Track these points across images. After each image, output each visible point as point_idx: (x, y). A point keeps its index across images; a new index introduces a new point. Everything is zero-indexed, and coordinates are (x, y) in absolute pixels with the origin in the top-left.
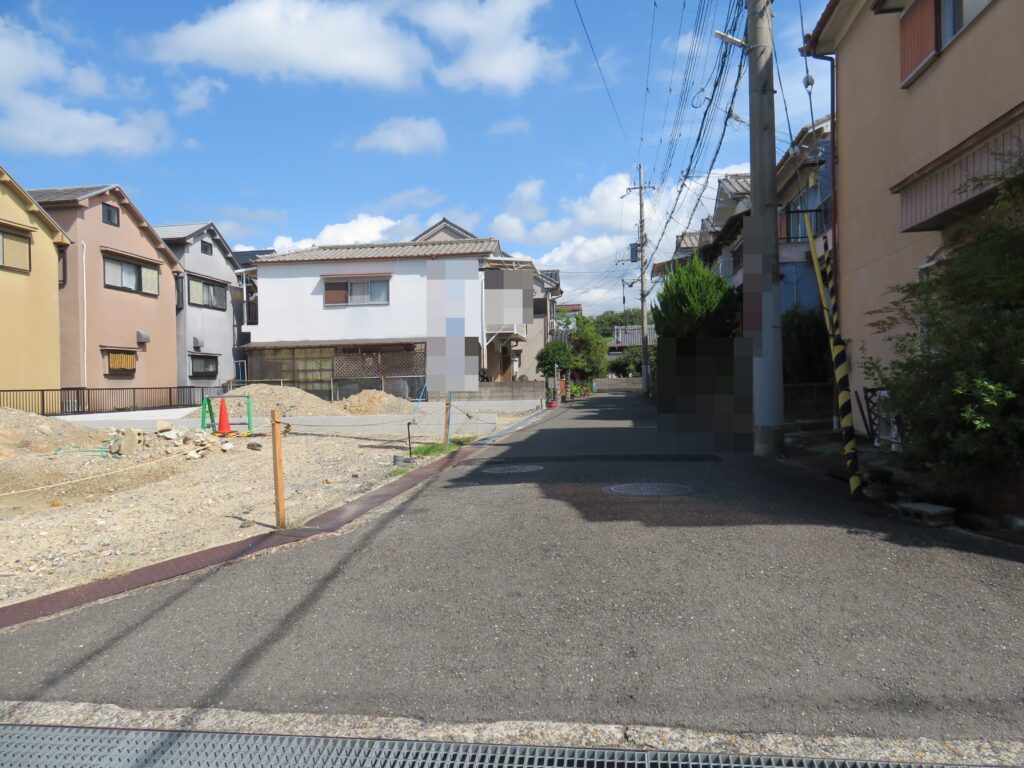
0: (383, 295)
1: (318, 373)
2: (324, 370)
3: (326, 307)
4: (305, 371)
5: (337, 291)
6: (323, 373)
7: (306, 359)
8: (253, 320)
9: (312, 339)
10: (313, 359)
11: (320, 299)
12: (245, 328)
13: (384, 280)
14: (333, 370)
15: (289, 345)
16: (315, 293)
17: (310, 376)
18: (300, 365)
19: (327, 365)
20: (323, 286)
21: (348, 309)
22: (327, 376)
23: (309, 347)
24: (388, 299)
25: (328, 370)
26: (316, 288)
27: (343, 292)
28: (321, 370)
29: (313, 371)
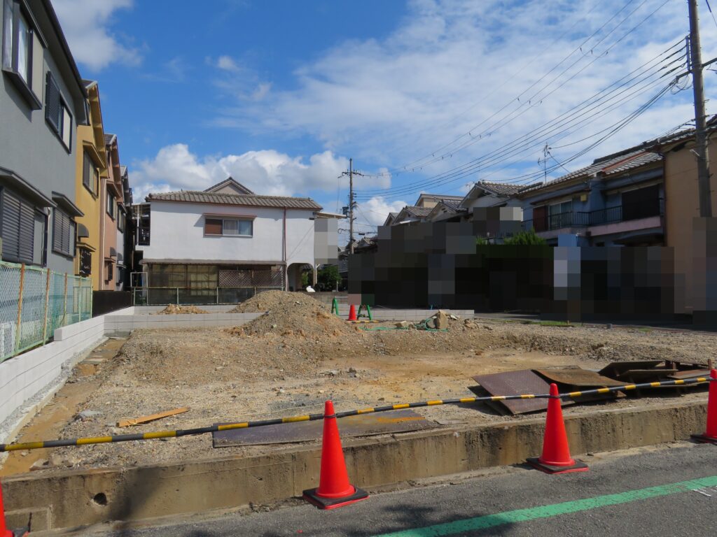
0: (248, 230)
1: (206, 283)
2: (211, 281)
3: (205, 236)
4: (196, 282)
5: (214, 225)
6: (210, 283)
7: (197, 273)
8: (146, 242)
10: (202, 273)
11: (201, 230)
12: (138, 248)
13: (250, 221)
14: (218, 281)
15: (183, 262)
16: (197, 225)
17: (199, 285)
18: (193, 277)
19: (214, 278)
20: (203, 222)
21: (222, 238)
22: (212, 285)
23: (199, 264)
24: (252, 234)
25: (214, 281)
26: (198, 222)
27: (220, 226)
28: (208, 281)
29: (202, 282)
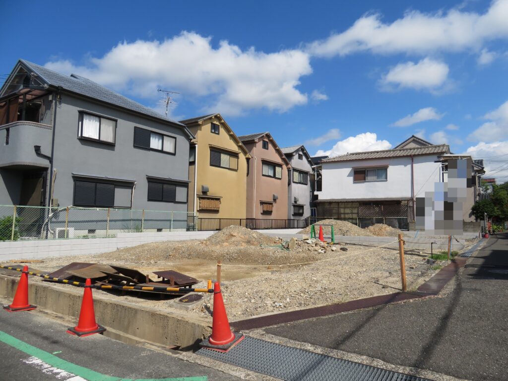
0: (384, 176)
1: (351, 215)
2: (354, 213)
3: (354, 183)
4: (344, 214)
5: (360, 175)
6: (353, 215)
7: (345, 208)
8: (320, 189)
9: (347, 198)
10: (348, 208)
11: (351, 178)
12: (316, 193)
13: (385, 169)
14: (358, 213)
15: (337, 201)
16: (349, 176)
17: (347, 216)
18: (342, 211)
19: (355, 211)
20: (353, 173)
21: (365, 183)
22: (355, 216)
23: (346, 202)
24: (386, 178)
25: (356, 213)
26: (350, 172)
27: (363, 175)
28: (352, 213)
29: (348, 213)
